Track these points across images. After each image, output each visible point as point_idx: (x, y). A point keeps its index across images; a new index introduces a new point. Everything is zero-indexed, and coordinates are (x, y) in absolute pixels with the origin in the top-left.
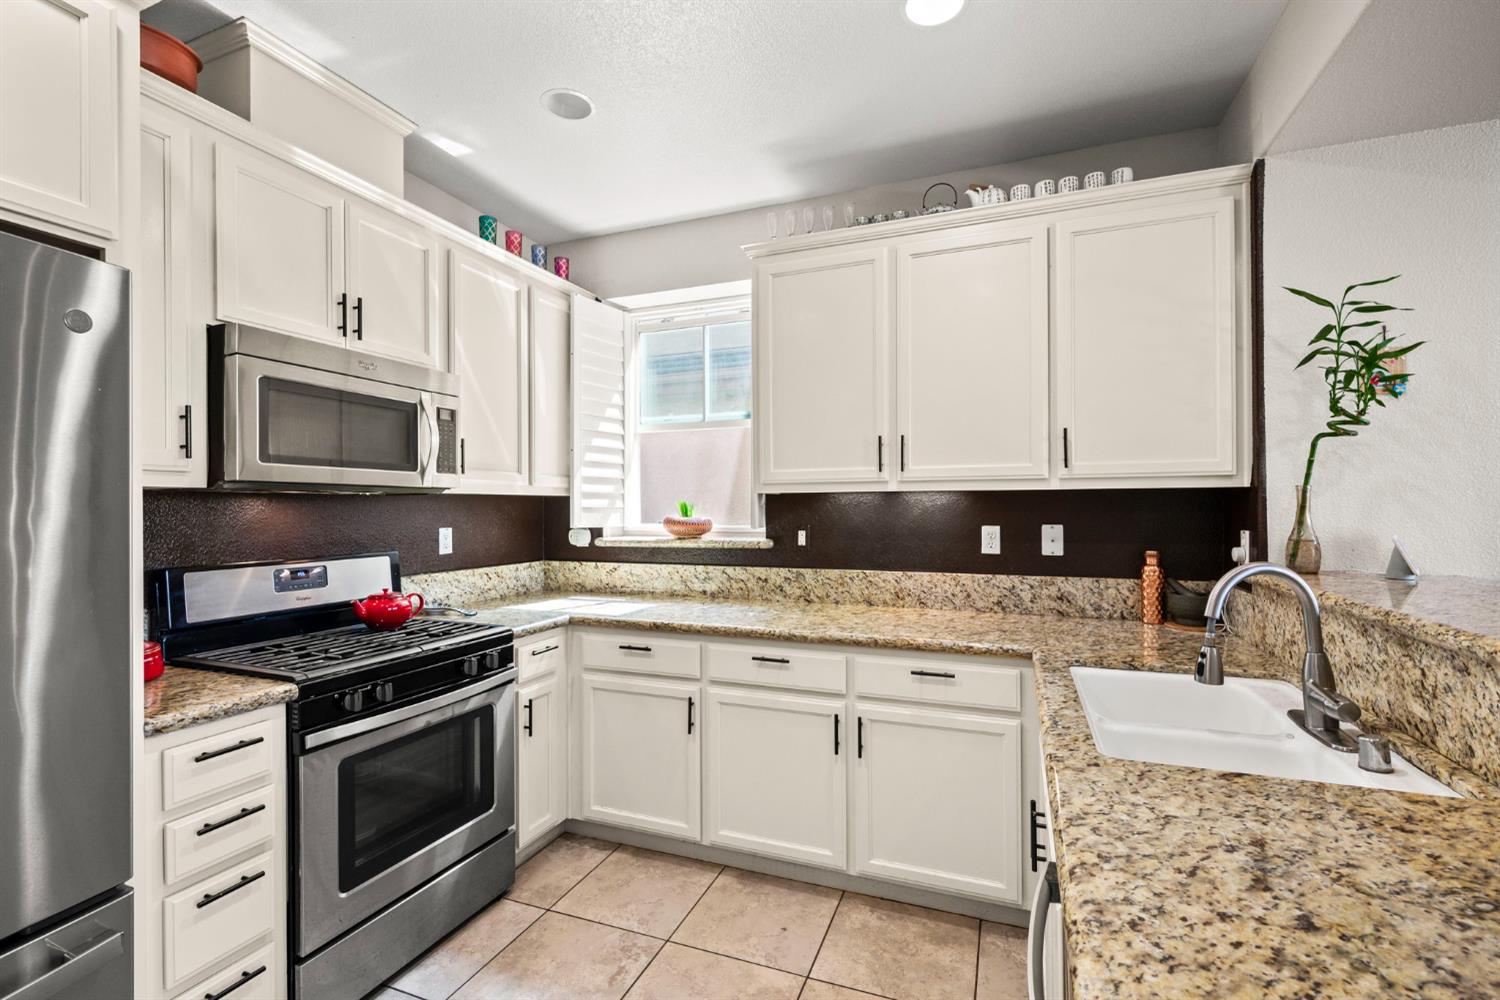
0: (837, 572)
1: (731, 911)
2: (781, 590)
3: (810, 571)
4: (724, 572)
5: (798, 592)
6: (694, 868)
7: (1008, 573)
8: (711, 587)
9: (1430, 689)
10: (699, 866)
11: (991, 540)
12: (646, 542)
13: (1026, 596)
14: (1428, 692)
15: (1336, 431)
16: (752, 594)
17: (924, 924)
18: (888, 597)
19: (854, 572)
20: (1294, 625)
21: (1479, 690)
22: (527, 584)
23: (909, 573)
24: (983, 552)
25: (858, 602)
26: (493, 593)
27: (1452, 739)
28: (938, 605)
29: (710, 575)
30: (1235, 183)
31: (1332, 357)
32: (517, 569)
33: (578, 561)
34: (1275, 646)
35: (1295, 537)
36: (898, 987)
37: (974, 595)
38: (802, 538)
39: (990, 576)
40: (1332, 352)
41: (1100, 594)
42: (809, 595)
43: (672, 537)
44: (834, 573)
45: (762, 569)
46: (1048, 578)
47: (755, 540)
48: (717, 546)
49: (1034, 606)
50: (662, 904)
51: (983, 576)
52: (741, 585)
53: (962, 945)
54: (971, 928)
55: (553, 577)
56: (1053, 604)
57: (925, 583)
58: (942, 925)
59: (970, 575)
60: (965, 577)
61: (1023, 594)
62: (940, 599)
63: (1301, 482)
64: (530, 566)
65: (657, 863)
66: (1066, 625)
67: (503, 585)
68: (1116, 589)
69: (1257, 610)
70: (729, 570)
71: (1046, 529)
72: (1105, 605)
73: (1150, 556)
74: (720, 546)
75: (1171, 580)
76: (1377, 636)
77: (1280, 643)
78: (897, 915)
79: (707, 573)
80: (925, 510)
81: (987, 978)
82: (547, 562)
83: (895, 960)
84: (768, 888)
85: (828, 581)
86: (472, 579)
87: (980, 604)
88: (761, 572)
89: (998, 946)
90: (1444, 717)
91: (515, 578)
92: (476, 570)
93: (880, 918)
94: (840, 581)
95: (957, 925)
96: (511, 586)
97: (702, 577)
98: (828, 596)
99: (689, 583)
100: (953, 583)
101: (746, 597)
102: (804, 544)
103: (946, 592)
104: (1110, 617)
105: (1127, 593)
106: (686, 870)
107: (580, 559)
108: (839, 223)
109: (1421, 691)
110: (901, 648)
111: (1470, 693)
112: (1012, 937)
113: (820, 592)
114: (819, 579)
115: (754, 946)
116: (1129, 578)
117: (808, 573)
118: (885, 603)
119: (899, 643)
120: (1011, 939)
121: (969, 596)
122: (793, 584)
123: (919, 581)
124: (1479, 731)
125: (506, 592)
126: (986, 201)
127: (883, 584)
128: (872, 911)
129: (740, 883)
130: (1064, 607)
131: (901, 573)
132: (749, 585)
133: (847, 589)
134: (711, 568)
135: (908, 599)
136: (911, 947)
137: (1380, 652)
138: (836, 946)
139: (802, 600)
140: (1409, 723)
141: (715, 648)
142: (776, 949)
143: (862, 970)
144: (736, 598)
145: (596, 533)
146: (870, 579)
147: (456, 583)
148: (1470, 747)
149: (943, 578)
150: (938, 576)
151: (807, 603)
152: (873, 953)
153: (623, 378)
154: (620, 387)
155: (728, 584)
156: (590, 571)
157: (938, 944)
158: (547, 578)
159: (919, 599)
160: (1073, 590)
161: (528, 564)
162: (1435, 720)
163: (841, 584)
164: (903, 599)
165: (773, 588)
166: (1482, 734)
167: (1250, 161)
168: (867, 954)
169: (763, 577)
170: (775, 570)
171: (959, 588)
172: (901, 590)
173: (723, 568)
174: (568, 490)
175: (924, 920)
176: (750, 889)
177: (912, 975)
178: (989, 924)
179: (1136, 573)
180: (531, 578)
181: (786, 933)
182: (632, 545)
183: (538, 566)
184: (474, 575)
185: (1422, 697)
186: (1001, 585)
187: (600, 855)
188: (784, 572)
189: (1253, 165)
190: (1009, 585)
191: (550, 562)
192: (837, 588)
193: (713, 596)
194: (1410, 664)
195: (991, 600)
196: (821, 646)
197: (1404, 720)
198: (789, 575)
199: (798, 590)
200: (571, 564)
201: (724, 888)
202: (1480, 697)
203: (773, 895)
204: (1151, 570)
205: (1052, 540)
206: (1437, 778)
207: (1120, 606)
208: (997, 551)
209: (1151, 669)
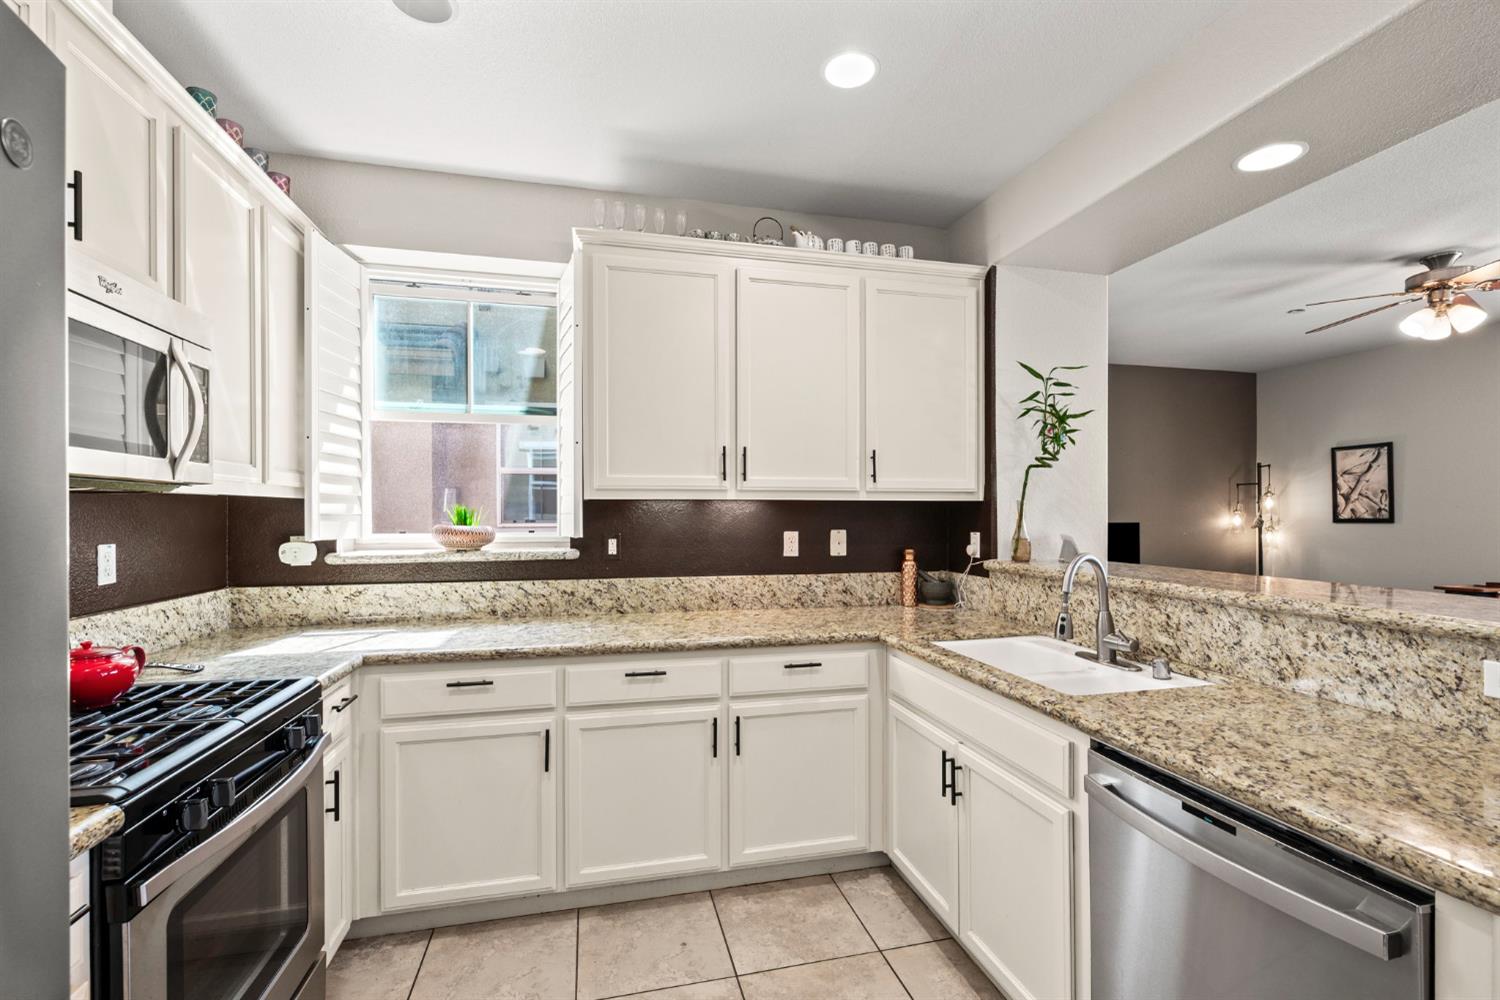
0: (652, 580)
1: (620, 948)
2: (591, 603)
3: (623, 580)
4: (519, 588)
5: (610, 603)
6: (545, 924)
7: (806, 573)
8: (503, 605)
9: (1174, 626)
10: (548, 918)
11: (791, 543)
12: (411, 557)
13: (820, 591)
14: (1172, 627)
15: (1042, 463)
16: (555, 610)
17: (793, 894)
18: (703, 602)
19: (669, 580)
20: (1040, 596)
21: (1214, 621)
22: (212, 622)
23: (723, 577)
24: (785, 554)
25: (674, 608)
26: (172, 640)
27: (1192, 653)
28: (748, 606)
29: (502, 592)
30: (975, 279)
31: (1042, 414)
32: (200, 602)
33: (296, 584)
34: (1018, 613)
35: (1016, 537)
36: (812, 951)
37: (779, 594)
38: (612, 547)
39: (792, 576)
40: (1042, 411)
41: (873, 586)
42: (622, 606)
43: (444, 549)
44: (649, 582)
45: (568, 582)
46: (836, 575)
47: (560, 550)
48: (512, 559)
49: (826, 599)
50: (540, 971)
51: (786, 576)
52: (543, 600)
53: (831, 899)
54: (828, 883)
55: (247, 608)
56: (840, 597)
57: (737, 586)
58: (807, 889)
59: (775, 576)
60: (771, 579)
61: (817, 590)
62: (750, 600)
63: (1020, 499)
64: (215, 597)
65: (497, 933)
66: (851, 612)
67: (184, 626)
68: (885, 580)
69: (995, 589)
70: (527, 585)
71: (834, 533)
72: (876, 595)
73: (909, 553)
74: (516, 559)
75: (921, 572)
76: (1125, 597)
77: (1024, 609)
78: (768, 894)
79: (498, 590)
80: (735, 518)
81: (867, 917)
82: (235, 590)
83: (793, 931)
84: (639, 914)
85: (642, 590)
86: (145, 621)
87: (784, 601)
88: (567, 585)
89: (856, 890)
90: (1186, 641)
91: (199, 614)
92: (149, 606)
93: (757, 902)
94: (655, 589)
95: (817, 885)
96: (194, 626)
97: (490, 595)
98: (642, 606)
99: (472, 604)
100: (761, 584)
101: (548, 613)
102: (615, 553)
103: (755, 593)
104: (880, 604)
105: (891, 584)
106: (538, 927)
107: (298, 584)
108: (670, 229)
109: (1166, 628)
110: (774, 645)
111: (1207, 624)
112: (859, 878)
113: (633, 602)
114: (633, 588)
115: (668, 970)
116: (892, 571)
117: (621, 582)
118: (700, 607)
119: (773, 641)
120: (860, 881)
121: (775, 595)
122: (604, 595)
123: (731, 585)
124: (1215, 645)
125: (187, 634)
126: (808, 243)
127: (697, 590)
128: (747, 899)
129: (608, 919)
130: (848, 598)
131: (715, 577)
132: (552, 600)
133: (662, 596)
134: (502, 584)
135: (721, 602)
136: (797, 916)
137: (1128, 607)
138: (739, 939)
139: (614, 611)
140: (1156, 648)
141: (575, 669)
142: (690, 964)
143: (776, 951)
144: (536, 616)
145: (326, 547)
146: (687, 585)
147: (124, 628)
148: (1208, 656)
149: (753, 581)
150: (748, 579)
151: (619, 615)
152: (773, 932)
153: (360, 348)
154: (357, 360)
155: (525, 601)
156: (315, 599)
157: (814, 905)
158: (236, 612)
159: (732, 601)
160: (854, 584)
161: (211, 594)
162: (1179, 644)
163: (657, 592)
164: (717, 602)
165: (581, 601)
166: (1218, 647)
167: (986, 265)
168: (769, 935)
169: (569, 590)
170: (583, 582)
171: (766, 589)
172: (715, 594)
173: (518, 583)
174: (301, 489)
175: (792, 891)
176: (622, 922)
177: (815, 937)
178: (837, 876)
179: (899, 568)
180: (216, 613)
181: (688, 947)
182: (390, 561)
183: (224, 595)
184: (148, 615)
185: (1167, 631)
186: (801, 584)
187: (416, 950)
188: (593, 583)
189: (988, 269)
190: (806, 583)
191: (243, 589)
192: (652, 597)
193: (506, 616)
194: (1156, 612)
195: (792, 597)
196: (699, 653)
197: (1151, 647)
198: (600, 586)
199: (610, 602)
200: (283, 591)
201: (594, 930)
202: (1216, 626)
203: (650, 918)
204: (909, 565)
205: (839, 543)
206: (1195, 677)
207: (886, 594)
208: (796, 554)
209: (969, 638)
